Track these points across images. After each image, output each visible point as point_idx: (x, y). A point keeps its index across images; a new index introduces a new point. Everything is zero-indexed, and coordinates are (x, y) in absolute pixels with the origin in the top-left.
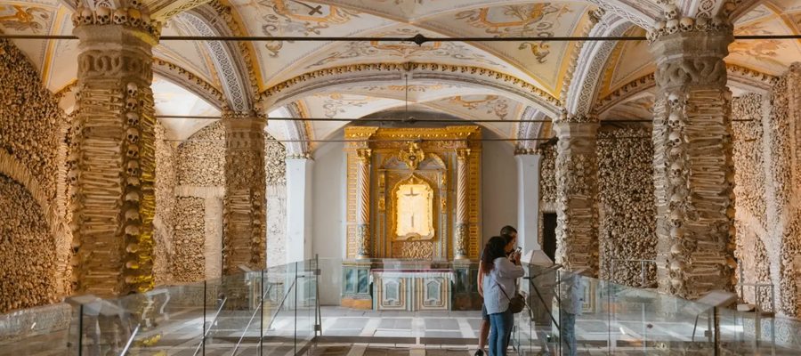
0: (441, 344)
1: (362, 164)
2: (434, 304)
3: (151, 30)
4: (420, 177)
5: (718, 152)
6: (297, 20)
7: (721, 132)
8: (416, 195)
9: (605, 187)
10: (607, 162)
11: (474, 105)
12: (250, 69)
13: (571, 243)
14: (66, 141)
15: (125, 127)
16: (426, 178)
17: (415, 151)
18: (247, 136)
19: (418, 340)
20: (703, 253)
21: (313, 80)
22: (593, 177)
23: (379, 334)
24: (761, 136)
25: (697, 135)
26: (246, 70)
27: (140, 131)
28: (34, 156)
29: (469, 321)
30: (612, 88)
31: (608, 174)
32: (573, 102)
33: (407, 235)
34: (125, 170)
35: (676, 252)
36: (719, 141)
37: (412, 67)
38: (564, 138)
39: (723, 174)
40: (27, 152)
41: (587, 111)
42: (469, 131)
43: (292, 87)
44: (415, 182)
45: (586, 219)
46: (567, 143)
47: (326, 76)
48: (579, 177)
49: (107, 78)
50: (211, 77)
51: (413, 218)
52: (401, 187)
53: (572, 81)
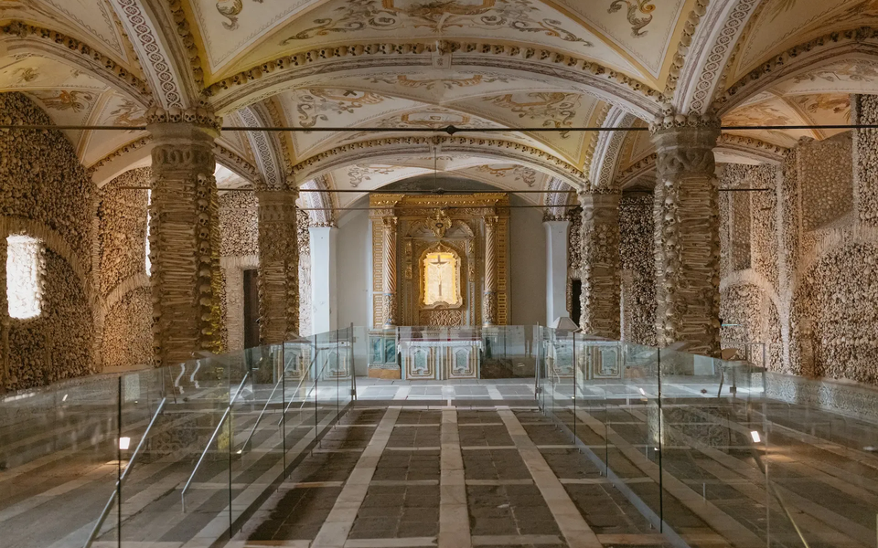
0: (471, 406)
1: (387, 232)
2: (463, 372)
3: (215, 126)
4: (447, 245)
5: (705, 230)
6: (330, 100)
7: (708, 214)
8: (443, 263)
9: (633, 253)
10: (636, 227)
11: (501, 172)
12: (283, 144)
13: (594, 309)
14: (98, 215)
15: (197, 212)
16: (454, 245)
17: (442, 218)
18: (280, 209)
19: (449, 402)
20: (692, 315)
21: (344, 153)
22: (615, 246)
23: (411, 398)
24: (775, 205)
25: (688, 216)
26: (280, 145)
27: (209, 215)
28: (73, 231)
29: (498, 388)
30: (633, 160)
31: (636, 240)
32: (595, 175)
33: (435, 304)
34: (199, 249)
35: (670, 315)
36: (707, 220)
37: (441, 140)
38: (587, 209)
39: (709, 248)
40: (67, 227)
41: (609, 182)
42: (496, 197)
43: (324, 161)
44: (443, 250)
45: (608, 286)
46: (590, 213)
47: (357, 150)
48: (602, 246)
49: (179, 169)
50: (244, 152)
51: (440, 286)
52: (429, 255)
53: (594, 154)
